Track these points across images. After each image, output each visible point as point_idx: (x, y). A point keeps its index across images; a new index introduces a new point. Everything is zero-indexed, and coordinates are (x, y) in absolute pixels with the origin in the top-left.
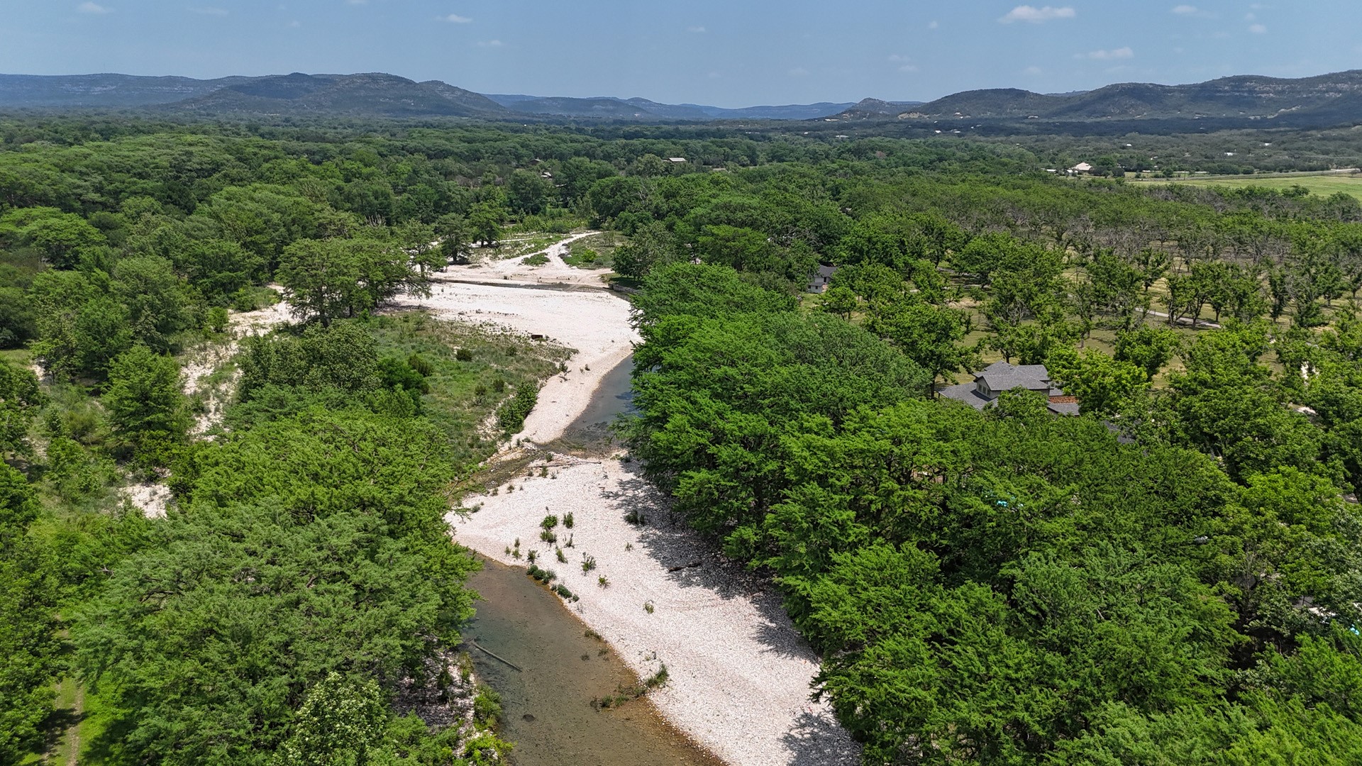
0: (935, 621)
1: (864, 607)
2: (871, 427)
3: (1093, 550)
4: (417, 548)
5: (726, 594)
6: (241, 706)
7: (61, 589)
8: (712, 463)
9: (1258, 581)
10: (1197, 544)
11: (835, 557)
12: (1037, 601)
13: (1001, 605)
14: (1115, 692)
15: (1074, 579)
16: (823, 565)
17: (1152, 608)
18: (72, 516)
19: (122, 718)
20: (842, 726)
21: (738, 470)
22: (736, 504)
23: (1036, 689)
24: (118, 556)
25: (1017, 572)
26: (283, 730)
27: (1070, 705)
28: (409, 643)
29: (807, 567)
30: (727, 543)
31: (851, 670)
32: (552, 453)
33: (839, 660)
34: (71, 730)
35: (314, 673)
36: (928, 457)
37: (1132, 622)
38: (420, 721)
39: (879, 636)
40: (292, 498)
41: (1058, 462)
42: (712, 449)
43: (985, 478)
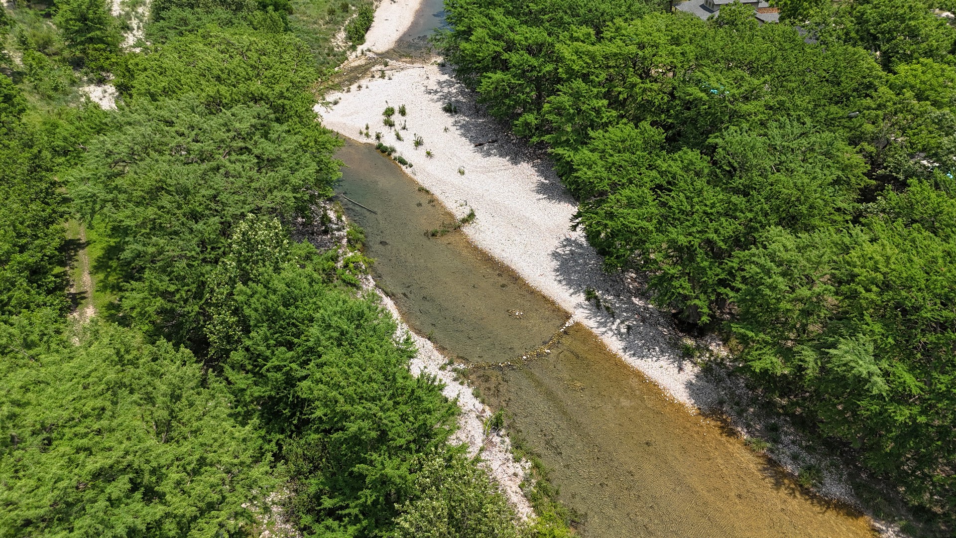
0: (659, 176)
1: (610, 168)
2: (624, 35)
3: (775, 124)
4: (297, 130)
5: (515, 161)
6: (190, 237)
7: (54, 160)
8: (505, 66)
9: (888, 142)
10: (850, 118)
11: (592, 133)
12: (731, 160)
13: (705, 164)
14: (777, 220)
15: (758, 145)
16: (583, 139)
17: (811, 164)
18: (50, 108)
19: (114, 244)
20: (591, 246)
21: (524, 72)
22: (522, 97)
23: (723, 219)
24: (88, 137)
25: (719, 141)
26: (220, 251)
27: (745, 229)
28: (298, 195)
29: (572, 141)
30: (516, 126)
31: (599, 210)
32: (388, 60)
33: (591, 203)
34: (81, 252)
35: (236, 215)
36: (664, 58)
37: (795, 173)
38: (311, 245)
39: (619, 187)
40: (204, 94)
41: (757, 59)
42: (505, 56)
43: (704, 73)
